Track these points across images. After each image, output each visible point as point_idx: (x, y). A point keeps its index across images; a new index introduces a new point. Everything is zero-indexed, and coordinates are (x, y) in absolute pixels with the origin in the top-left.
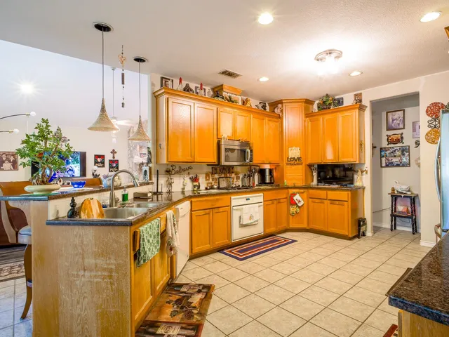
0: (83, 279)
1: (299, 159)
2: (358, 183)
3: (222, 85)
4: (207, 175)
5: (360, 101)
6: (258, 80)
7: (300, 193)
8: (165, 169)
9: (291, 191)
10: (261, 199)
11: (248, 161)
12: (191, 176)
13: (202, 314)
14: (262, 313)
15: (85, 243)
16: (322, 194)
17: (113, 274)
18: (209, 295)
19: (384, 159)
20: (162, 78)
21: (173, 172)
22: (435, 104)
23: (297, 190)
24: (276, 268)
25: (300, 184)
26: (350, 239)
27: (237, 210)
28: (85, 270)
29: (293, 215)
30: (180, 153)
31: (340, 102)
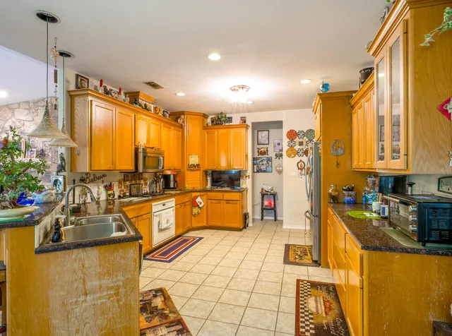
0: (84, 305)
1: (198, 165)
2: (243, 186)
3: (139, 92)
4: (120, 182)
5: (245, 122)
6: (175, 94)
7: (200, 196)
8: (79, 178)
9: (194, 194)
10: (173, 204)
11: (161, 168)
12: (105, 184)
13: (175, 311)
14: (219, 297)
15: (86, 266)
16: (219, 195)
17: (121, 290)
18: (166, 296)
19: (255, 166)
20: (77, 76)
21: (88, 180)
22: (292, 131)
23: (199, 194)
24: (202, 262)
25: (198, 187)
26: (241, 230)
27: (156, 216)
28: (86, 294)
29: (195, 216)
30: (103, 161)
31: (230, 119)
